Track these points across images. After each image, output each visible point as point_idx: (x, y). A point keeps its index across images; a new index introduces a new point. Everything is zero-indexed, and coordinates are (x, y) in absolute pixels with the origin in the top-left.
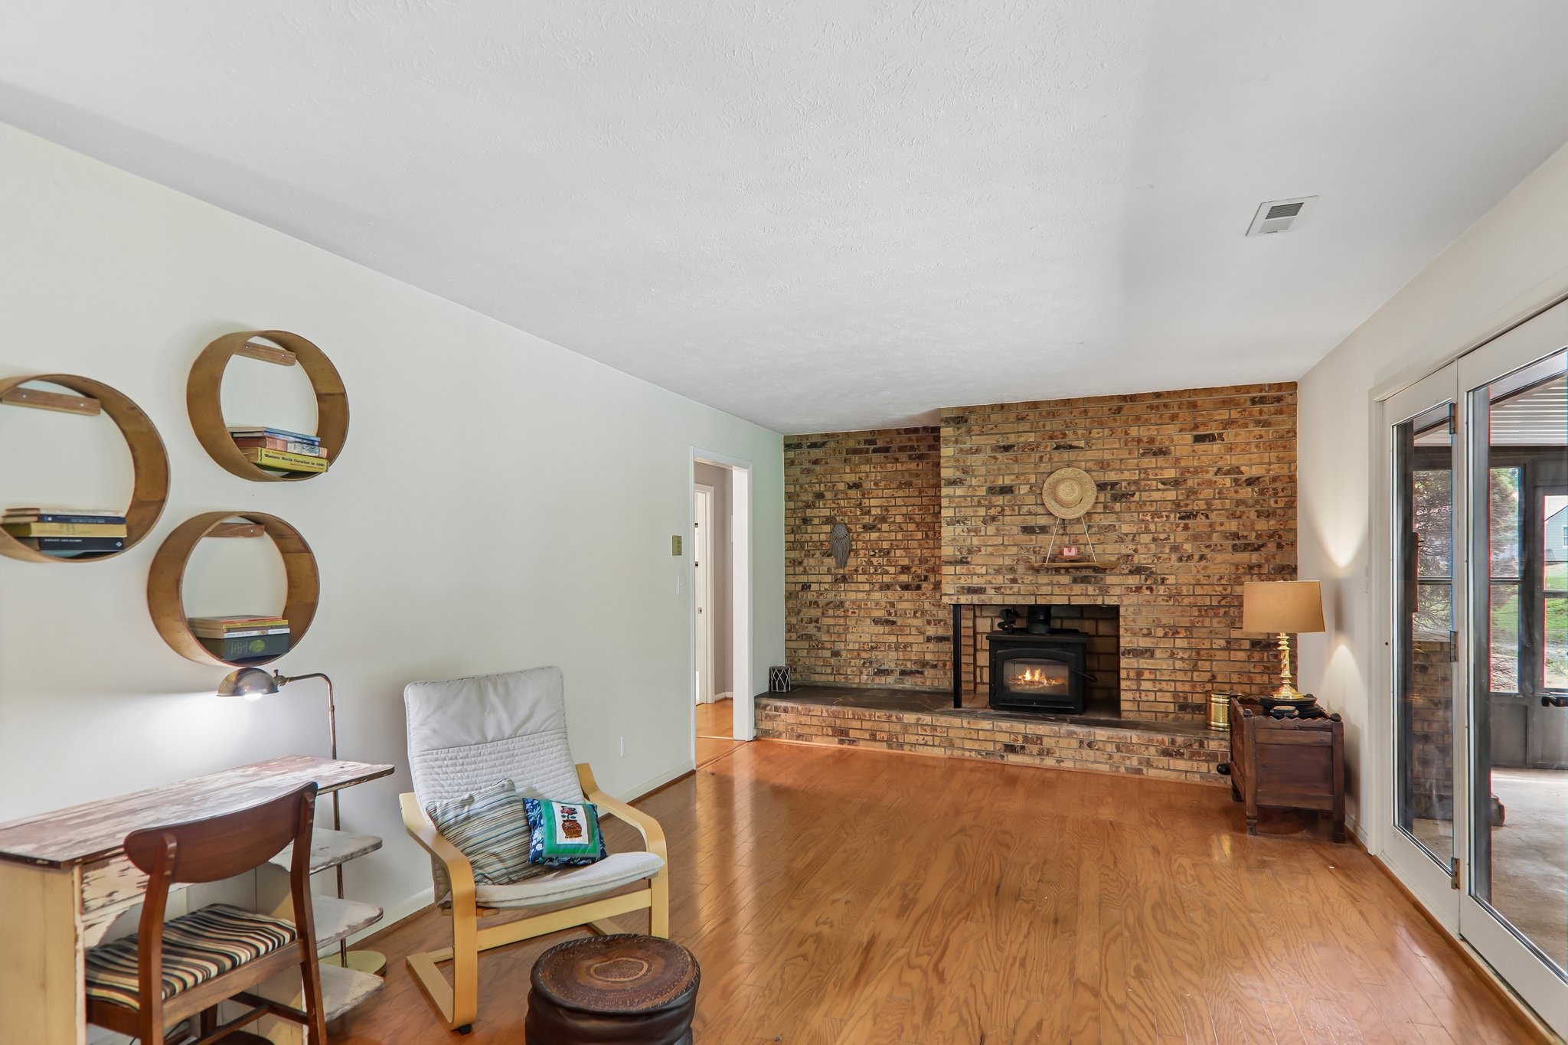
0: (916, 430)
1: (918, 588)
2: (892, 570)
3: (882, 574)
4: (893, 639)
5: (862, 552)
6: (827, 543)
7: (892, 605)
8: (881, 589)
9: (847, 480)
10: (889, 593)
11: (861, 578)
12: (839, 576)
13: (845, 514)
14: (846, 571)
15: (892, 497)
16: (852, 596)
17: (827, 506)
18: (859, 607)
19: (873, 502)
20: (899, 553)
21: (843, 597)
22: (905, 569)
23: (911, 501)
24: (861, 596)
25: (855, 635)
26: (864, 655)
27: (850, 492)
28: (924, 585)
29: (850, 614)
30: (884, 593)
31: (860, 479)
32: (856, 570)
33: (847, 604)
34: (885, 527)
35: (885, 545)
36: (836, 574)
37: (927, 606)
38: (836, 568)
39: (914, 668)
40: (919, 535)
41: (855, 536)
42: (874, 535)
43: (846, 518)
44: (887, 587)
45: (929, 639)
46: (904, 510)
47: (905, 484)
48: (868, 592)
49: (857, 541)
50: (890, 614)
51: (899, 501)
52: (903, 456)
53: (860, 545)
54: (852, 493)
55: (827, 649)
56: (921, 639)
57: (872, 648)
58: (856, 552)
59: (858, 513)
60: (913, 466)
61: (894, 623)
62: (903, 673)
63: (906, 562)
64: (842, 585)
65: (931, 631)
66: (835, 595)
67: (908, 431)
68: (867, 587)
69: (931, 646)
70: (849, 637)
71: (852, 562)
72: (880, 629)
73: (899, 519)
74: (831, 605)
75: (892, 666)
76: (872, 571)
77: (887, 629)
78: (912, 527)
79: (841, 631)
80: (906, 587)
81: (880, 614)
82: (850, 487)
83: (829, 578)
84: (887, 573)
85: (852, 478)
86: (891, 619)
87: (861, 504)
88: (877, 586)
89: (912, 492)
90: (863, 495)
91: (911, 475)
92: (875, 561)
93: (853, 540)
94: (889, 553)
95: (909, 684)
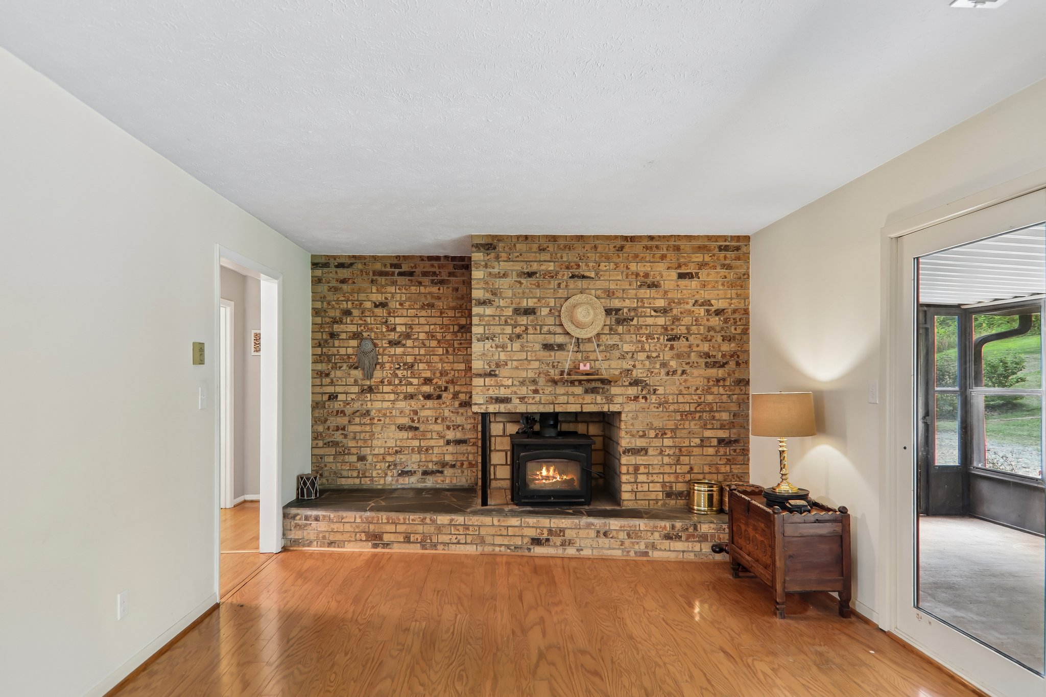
0: (437, 258)
1: (439, 397)
2: (415, 381)
3: (406, 385)
4: (416, 443)
5: (387, 365)
6: (353, 357)
7: (416, 412)
8: (405, 398)
9: (374, 299)
10: (413, 402)
11: (387, 389)
12: (366, 387)
13: (371, 330)
14: (373, 382)
15: (416, 316)
16: (378, 405)
17: (354, 322)
18: (385, 415)
19: (398, 320)
20: (421, 366)
21: (369, 406)
22: (428, 381)
23: (433, 320)
24: (386, 405)
25: (380, 441)
26: (389, 458)
27: (376, 310)
28: (444, 395)
29: (375, 421)
30: (408, 402)
31: (386, 298)
32: (382, 382)
33: (373, 413)
34: (409, 343)
35: (410, 359)
36: (363, 385)
37: (447, 413)
38: (363, 380)
39: (435, 468)
40: (440, 351)
41: (381, 350)
42: (399, 350)
43: (373, 334)
44: (412, 396)
45: (448, 443)
46: (427, 328)
47: (428, 305)
48: (393, 402)
49: (383, 355)
50: (413, 421)
51: (422, 321)
52: (426, 280)
53: (386, 358)
54: (379, 311)
55: (354, 454)
56: (441, 442)
57: (397, 452)
58: (382, 365)
59: (384, 330)
60: (434, 289)
61: (417, 429)
62: (425, 473)
63: (428, 374)
64: (368, 395)
65: (450, 435)
66: (362, 405)
67: (430, 258)
68: (392, 397)
69: (451, 448)
70: (375, 442)
71: (378, 374)
72: (404, 434)
73: (422, 336)
74: (358, 414)
75: (415, 467)
76: (397, 382)
77: (411, 434)
78: (434, 343)
79: (367, 437)
80: (428, 397)
81: (405, 421)
82: (376, 306)
83: (356, 389)
84: (411, 384)
85: (379, 298)
86: (414, 425)
87: (386, 321)
88: (402, 396)
89: (434, 312)
90: (389, 313)
91: (433, 297)
92: (399, 373)
93: (380, 354)
94: (412, 366)
95: (430, 482)
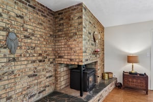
0: (44, 6)
1: (44, 61)
2: (35, 55)
3: (32, 57)
4: (36, 81)
5: (23, 47)
6: (3, 41)
7: (36, 68)
8: (32, 62)
9: (16, 12)
10: (35, 64)
11: (23, 59)
12: (11, 59)
13: (15, 28)
14: (15, 56)
15: (36, 27)
16: (18, 67)
17: (4, 21)
18: (22, 72)
19: (28, 27)
20: (38, 48)
21: (13, 69)
22: (40, 55)
23: (42, 30)
24: (22, 67)
25: (20, 85)
26: (24, 93)
27: (17, 18)
28: (46, 60)
29: (17, 76)
30: (33, 64)
31: (23, 14)
32: (21, 55)
33: (15, 72)
34: (33, 38)
35: (34, 45)
36: (9, 58)
37: (46, 67)
38: (9, 55)
39: (43, 89)
40: (44, 43)
41: (20, 40)
42: (29, 41)
43: (16, 30)
44: (34, 62)
45: (47, 78)
46: (40, 33)
47: (40, 23)
48: (26, 65)
49: (21, 42)
50: (35, 72)
51: (38, 29)
52: (40, 13)
53: (23, 44)
54: (19, 19)
55: (4, 98)
56: (45, 78)
57: (28, 88)
58: (21, 47)
59: (22, 30)
60: (42, 18)
61: (36, 75)
62: (40, 93)
63: (40, 52)
64: (13, 63)
65: (48, 75)
66: (9, 68)
67: (41, 5)
68: (26, 62)
69: (48, 80)
70: (17, 87)
71: (18, 52)
72: (31, 79)
73: (38, 36)
74: (6, 74)
75: (36, 92)
76: (28, 55)
77: (34, 78)
78: (42, 40)
79: (12, 85)
80: (40, 61)
81: (31, 73)
82: (17, 16)
83: (5, 60)
84: (34, 56)
85: (19, 13)
86: (35, 74)
87: (23, 26)
88: (30, 61)
89: (42, 27)
90: (24, 22)
91: (42, 21)
92: (29, 51)
93: (19, 42)
94: (35, 48)
95: (41, 96)
